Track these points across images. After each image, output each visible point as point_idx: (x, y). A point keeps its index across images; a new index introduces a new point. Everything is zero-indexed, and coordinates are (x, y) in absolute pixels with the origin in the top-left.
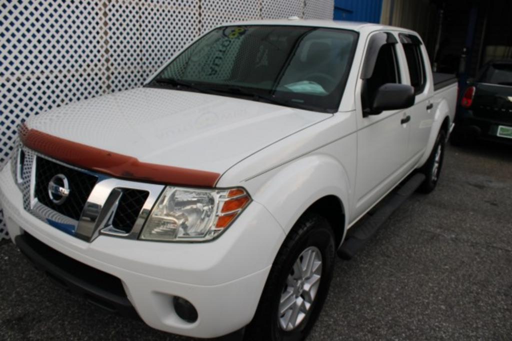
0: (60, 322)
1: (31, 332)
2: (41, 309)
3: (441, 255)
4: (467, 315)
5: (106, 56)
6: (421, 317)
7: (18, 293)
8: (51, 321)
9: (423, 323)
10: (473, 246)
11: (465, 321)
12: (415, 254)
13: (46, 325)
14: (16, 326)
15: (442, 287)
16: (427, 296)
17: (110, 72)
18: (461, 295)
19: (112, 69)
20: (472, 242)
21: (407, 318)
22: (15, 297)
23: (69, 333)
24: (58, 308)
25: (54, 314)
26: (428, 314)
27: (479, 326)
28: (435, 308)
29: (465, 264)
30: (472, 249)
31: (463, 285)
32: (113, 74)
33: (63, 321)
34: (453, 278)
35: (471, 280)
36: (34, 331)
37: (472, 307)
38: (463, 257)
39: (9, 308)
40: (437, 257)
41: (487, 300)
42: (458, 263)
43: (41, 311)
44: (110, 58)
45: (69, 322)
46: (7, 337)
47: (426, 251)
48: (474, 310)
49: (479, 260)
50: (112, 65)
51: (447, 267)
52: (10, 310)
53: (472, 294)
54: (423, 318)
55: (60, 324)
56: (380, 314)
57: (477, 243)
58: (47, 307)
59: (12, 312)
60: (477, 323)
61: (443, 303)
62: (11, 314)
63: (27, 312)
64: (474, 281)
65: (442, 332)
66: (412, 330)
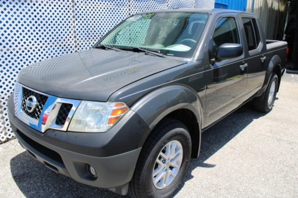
0: (41, 179)
1: (25, 183)
2: (32, 172)
3: (269, 148)
4: (277, 185)
5: (74, 35)
6: (247, 185)
7: (22, 163)
8: (36, 178)
9: (248, 188)
10: (290, 144)
11: (275, 188)
12: (252, 147)
13: (33, 180)
14: (18, 180)
15: (265, 168)
16: (254, 172)
17: (77, 43)
18: (276, 172)
19: (78, 42)
20: (290, 142)
21: (239, 184)
22: (20, 165)
23: (44, 185)
24: (41, 171)
25: (38, 174)
26: (252, 183)
27: (284, 191)
28: (258, 179)
29: (282, 154)
30: (289, 146)
31: (278, 167)
32: (78, 44)
33: (42, 178)
34: (273, 162)
35: (285, 164)
36: (27, 183)
37: (282, 180)
38: (282, 150)
39: (16, 170)
40: (265, 150)
41: (292, 176)
42: (278, 153)
43: (32, 173)
44: (77, 36)
45: (45, 179)
46: (13, 185)
47: (259, 146)
48: (282, 182)
49: (292, 152)
50: (78, 39)
51: (270, 156)
52: (16, 171)
53: (283, 172)
54: (249, 185)
55: (40, 180)
56: (223, 181)
57: (293, 142)
58: (35, 171)
59: (17, 172)
60: (283, 189)
61: (263, 177)
62: (17, 173)
63: (24, 173)
64: (287, 165)
65: (259, 194)
66: (241, 192)
